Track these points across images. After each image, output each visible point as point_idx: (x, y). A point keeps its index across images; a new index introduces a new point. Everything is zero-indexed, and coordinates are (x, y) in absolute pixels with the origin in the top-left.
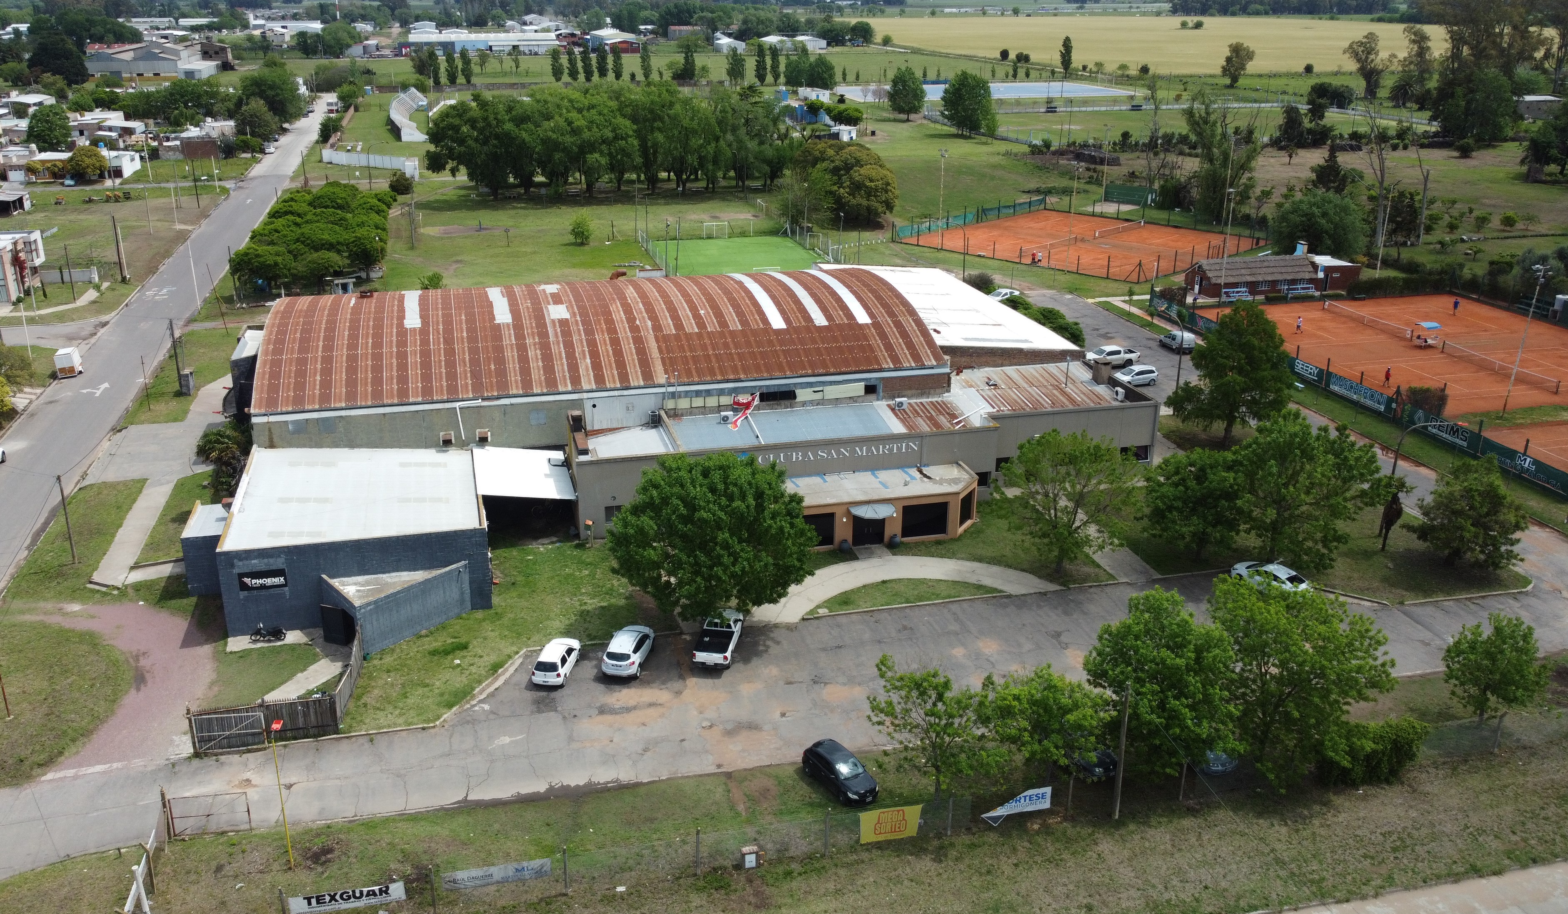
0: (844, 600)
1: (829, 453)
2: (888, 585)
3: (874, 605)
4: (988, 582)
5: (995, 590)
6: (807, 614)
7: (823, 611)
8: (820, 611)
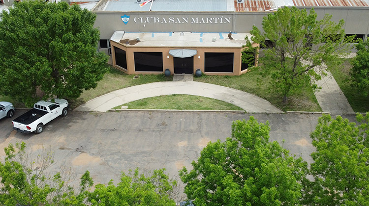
0: (143, 103)
1: (176, 20)
2: (175, 97)
3: (157, 108)
4: (237, 103)
5: (239, 108)
6: (114, 108)
7: (124, 108)
8: (123, 107)
